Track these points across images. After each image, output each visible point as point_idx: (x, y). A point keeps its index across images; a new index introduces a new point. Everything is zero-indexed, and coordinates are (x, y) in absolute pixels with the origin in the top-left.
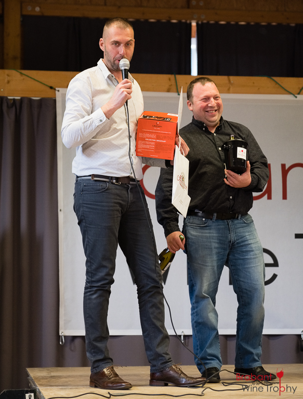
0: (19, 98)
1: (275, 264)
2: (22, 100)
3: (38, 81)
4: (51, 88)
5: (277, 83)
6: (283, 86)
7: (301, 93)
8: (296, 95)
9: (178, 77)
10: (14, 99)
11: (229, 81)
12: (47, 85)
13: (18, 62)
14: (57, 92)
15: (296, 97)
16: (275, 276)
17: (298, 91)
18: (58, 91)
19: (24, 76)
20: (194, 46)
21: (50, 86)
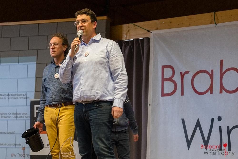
2: (133, 40)
12: (146, 30)
14: (151, 33)
19: (136, 26)
21: (148, 30)
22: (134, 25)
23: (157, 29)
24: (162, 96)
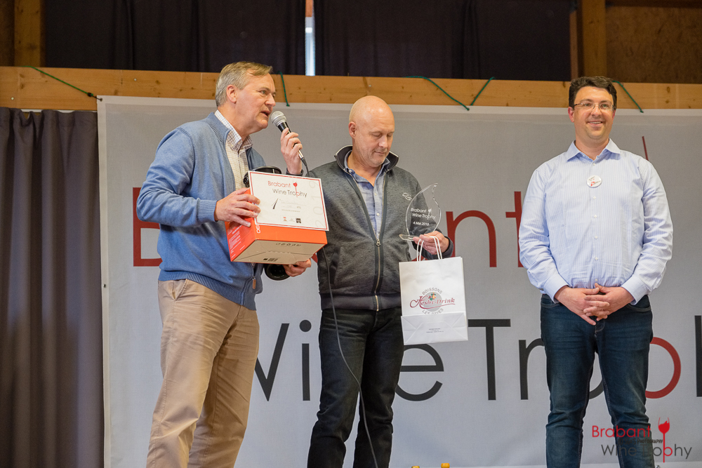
0: (40, 111)
1: (439, 367)
2: (43, 115)
3: (69, 85)
4: (90, 95)
5: (439, 88)
6: (447, 92)
7: (475, 103)
8: (468, 107)
9: (286, 77)
10: (31, 112)
11: (366, 84)
12: (83, 91)
13: (37, 55)
14: (98, 101)
15: (468, 109)
16: (438, 386)
17: (472, 100)
18: (101, 100)
19: (47, 76)
20: (309, 30)
21: (88, 92)
22: (42, 72)
23: (116, 93)
24: (135, 265)
